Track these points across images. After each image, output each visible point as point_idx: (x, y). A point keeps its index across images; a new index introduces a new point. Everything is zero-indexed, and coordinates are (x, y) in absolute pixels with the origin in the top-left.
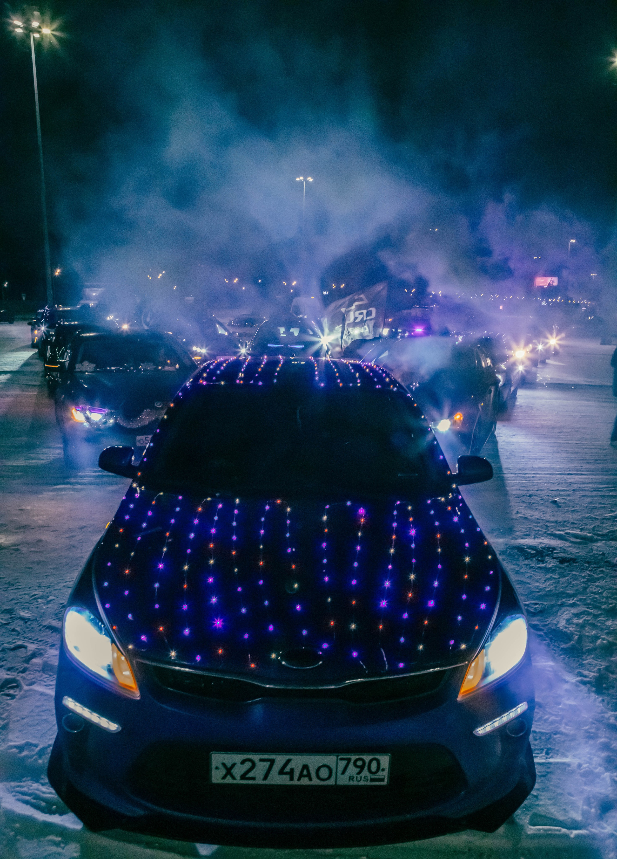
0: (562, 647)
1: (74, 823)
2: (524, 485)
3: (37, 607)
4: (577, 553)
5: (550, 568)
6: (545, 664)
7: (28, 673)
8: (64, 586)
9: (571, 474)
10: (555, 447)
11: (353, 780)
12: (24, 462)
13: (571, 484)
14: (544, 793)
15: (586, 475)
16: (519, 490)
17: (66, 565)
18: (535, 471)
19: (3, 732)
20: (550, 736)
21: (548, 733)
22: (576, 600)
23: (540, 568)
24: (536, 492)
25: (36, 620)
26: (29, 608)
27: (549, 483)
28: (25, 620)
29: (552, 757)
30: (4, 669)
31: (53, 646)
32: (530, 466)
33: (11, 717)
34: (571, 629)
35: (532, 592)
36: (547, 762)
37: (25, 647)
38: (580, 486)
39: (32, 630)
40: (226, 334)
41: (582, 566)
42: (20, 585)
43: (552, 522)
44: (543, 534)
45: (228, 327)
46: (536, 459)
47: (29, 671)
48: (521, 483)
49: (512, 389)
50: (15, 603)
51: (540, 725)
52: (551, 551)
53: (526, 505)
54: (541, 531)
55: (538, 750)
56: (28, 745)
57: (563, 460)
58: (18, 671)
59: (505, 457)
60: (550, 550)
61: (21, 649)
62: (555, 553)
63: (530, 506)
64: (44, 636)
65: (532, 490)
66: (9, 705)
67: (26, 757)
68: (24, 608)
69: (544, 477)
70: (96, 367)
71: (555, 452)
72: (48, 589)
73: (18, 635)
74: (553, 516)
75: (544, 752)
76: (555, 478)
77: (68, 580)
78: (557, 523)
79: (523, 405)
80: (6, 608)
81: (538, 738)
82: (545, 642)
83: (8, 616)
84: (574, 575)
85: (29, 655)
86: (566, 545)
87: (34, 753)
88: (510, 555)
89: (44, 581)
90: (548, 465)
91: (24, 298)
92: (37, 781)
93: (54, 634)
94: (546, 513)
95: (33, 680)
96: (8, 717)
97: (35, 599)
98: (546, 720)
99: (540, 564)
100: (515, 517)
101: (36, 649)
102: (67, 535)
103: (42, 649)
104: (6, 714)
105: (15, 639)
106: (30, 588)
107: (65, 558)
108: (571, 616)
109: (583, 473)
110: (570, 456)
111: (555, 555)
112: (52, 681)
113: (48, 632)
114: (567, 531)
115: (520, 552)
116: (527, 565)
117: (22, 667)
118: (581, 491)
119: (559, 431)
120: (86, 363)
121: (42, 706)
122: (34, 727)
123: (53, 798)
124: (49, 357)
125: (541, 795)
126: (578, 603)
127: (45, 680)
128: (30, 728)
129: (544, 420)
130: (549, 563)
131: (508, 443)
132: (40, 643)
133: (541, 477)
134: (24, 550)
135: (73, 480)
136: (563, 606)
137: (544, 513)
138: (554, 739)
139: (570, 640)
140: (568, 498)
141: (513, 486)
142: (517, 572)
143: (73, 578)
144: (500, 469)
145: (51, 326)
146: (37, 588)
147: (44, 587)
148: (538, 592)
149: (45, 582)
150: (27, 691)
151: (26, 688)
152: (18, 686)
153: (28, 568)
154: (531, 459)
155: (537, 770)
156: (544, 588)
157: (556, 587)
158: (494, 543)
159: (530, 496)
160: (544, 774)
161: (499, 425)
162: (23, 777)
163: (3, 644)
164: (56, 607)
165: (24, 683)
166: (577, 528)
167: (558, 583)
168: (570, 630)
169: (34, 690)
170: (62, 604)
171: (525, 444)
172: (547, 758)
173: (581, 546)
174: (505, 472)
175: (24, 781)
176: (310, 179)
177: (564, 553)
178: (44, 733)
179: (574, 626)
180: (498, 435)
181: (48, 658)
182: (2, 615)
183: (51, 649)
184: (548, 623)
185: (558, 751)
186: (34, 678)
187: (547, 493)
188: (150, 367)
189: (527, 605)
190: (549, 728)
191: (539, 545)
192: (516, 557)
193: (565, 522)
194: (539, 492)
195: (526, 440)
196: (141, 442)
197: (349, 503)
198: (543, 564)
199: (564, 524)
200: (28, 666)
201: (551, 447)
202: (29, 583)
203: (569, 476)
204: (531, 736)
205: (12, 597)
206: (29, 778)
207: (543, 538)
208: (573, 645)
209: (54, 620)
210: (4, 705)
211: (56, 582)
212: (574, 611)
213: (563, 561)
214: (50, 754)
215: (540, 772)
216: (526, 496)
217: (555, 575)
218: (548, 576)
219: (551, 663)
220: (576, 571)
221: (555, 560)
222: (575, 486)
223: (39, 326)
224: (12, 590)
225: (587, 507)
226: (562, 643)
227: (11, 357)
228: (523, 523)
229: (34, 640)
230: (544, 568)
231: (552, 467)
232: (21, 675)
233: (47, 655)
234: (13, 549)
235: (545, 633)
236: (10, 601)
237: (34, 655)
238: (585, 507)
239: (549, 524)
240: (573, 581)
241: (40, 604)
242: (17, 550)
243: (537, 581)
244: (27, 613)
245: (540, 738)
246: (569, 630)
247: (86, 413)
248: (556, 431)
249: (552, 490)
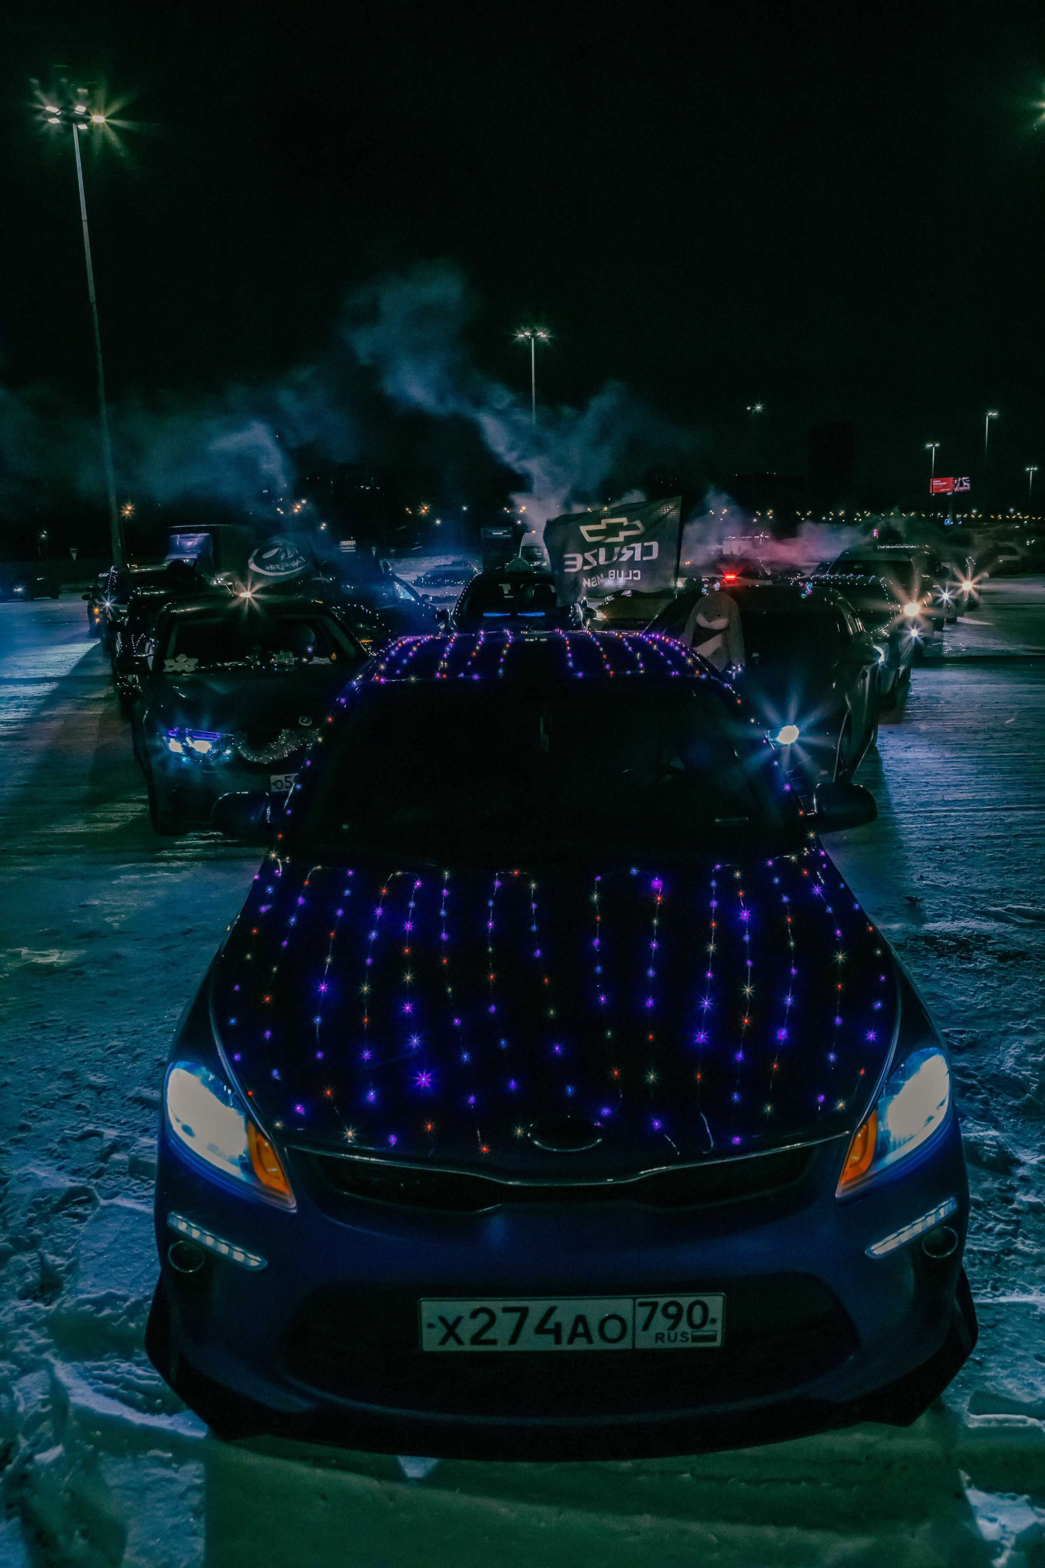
0: (1010, 1104)
1: (193, 1427)
2: (930, 831)
3: (117, 1068)
4: (1028, 942)
5: (982, 971)
6: (982, 1134)
7: (106, 1177)
8: (160, 1031)
9: (1011, 809)
10: (981, 764)
11: (662, 1339)
12: (85, 826)
13: (1010, 825)
14: (993, 1357)
15: (1036, 809)
16: (923, 839)
17: (162, 996)
18: (948, 806)
19: (69, 1277)
20: (998, 1257)
21: (996, 1253)
22: (1030, 1024)
23: (966, 971)
24: (951, 841)
25: (115, 1089)
26: (103, 1069)
27: (973, 825)
28: (99, 1090)
29: (1003, 1294)
30: (67, 1172)
31: (145, 1131)
32: (939, 798)
33: (82, 1252)
34: (1023, 1073)
35: (952, 1012)
36: (995, 1302)
37: (100, 1135)
38: (1028, 828)
39: (110, 1107)
40: (413, 599)
41: (1037, 964)
42: (86, 1032)
43: (982, 892)
44: (967, 913)
45: (414, 588)
46: (948, 786)
47: (107, 1174)
48: (925, 827)
49: (902, 668)
50: (80, 1062)
51: (980, 1240)
52: (983, 941)
53: (936, 865)
54: (964, 907)
55: (978, 1282)
56: (110, 1299)
57: (996, 786)
58: (88, 1175)
59: (896, 785)
60: (982, 938)
61: (92, 1138)
62: (990, 944)
63: (942, 866)
64: (131, 1115)
65: (945, 839)
66: (77, 1232)
67: (108, 1318)
68: (95, 1070)
69: (964, 816)
70: (199, 664)
71: (980, 773)
72: (134, 1037)
73: (87, 1115)
74: (983, 881)
75: (989, 1285)
76: (982, 816)
77: (166, 1020)
78: (991, 894)
79: (922, 694)
80: (65, 1070)
81: (977, 1261)
82: (980, 1097)
83: (69, 1084)
84: (1026, 980)
85: (106, 1148)
86: (1008, 930)
87: (121, 1311)
88: (912, 950)
89: (127, 1023)
90: (970, 796)
91: (74, 555)
92: (127, 1360)
93: (146, 1111)
94: (970, 877)
95: (115, 1189)
96: (75, 1253)
97: (112, 1053)
98: (991, 1230)
99: (964, 963)
100: (917, 885)
101: (117, 1136)
102: (162, 946)
103: (127, 1137)
104: (73, 1247)
105: (82, 1121)
106: (103, 1035)
107: (160, 984)
108: (1022, 1051)
109: (1031, 806)
110: (1006, 779)
111: (990, 948)
112: (146, 1189)
113: (135, 1108)
114: (1011, 906)
115: (929, 945)
116: (942, 966)
117: (95, 1168)
118: (1029, 837)
119: (988, 736)
120: (182, 658)
121: (131, 1233)
122: (120, 1268)
123: (157, 1385)
124: (120, 651)
125: (989, 1361)
126: (1035, 1028)
127: (135, 1188)
128: (113, 1270)
129: (958, 719)
130: (980, 962)
131: (900, 760)
132: (125, 1127)
133: (959, 816)
134: (91, 972)
135: (166, 854)
136: (1009, 1035)
137: (968, 876)
138: (1006, 1264)
139: (1025, 1092)
140: (1008, 850)
141: (911, 834)
142: (926, 979)
143: (175, 1017)
144: (888, 806)
145: (121, 601)
146: (114, 1035)
147: (126, 1033)
148: (964, 1011)
149: (128, 1025)
150: (104, 1208)
151: (103, 1202)
152: (91, 1200)
153: (99, 1002)
154: (940, 786)
155: (978, 1317)
156: (976, 1004)
157: (994, 1002)
158: (884, 931)
159: (942, 849)
160: (991, 1323)
161: (881, 730)
162: (105, 1353)
163: (62, 1130)
164: (148, 1065)
165: (100, 1194)
166: (1025, 900)
167: (998, 996)
168: (1024, 1075)
169: (118, 1206)
170: (157, 1060)
171: (929, 761)
172: (995, 1296)
173: (1035, 930)
174: (897, 811)
175: (106, 1360)
176: (542, 335)
177: (1005, 943)
178: (136, 1278)
179: (1030, 1068)
180: (882, 748)
181: (139, 1151)
182: (60, 1082)
183: (142, 1136)
184: (984, 1063)
185: (1014, 1282)
186: (115, 1186)
187: (970, 842)
188: (288, 659)
189: (946, 1035)
190: (995, 1245)
191: (960, 931)
192: (924, 953)
193: (1003, 890)
194: (956, 841)
195: (931, 755)
196: (279, 784)
197: (634, 871)
198: (970, 963)
199: (1002, 894)
200: (106, 1166)
201: (973, 764)
202: (101, 1027)
203: (1008, 813)
204: (965, 1259)
205: (74, 1052)
206: (114, 1354)
207: (968, 919)
208: (1029, 1100)
209: (146, 1087)
210: (68, 1232)
211: (146, 1025)
212: (1027, 1041)
213: (1004, 957)
214: (148, 1313)
215: (983, 1321)
216: (936, 849)
217: (992, 981)
218: (979, 984)
219: (993, 1133)
220: (1026, 974)
221: (990, 956)
222: (1019, 829)
223: (101, 600)
224: (74, 1039)
225: (1041, 863)
226: (1009, 1098)
227: (56, 654)
228: (933, 895)
229: (114, 1123)
230: (974, 970)
231: (977, 798)
232: (94, 1181)
233: (136, 1146)
234: (75, 973)
235: (979, 1081)
236: (71, 1059)
237: (115, 1147)
238: (1037, 864)
239: (975, 896)
240: (1024, 991)
241: (121, 1062)
242: (81, 973)
243: (962, 993)
244: (101, 1077)
245: (981, 1262)
246: (1021, 1074)
247: (186, 742)
248: (981, 736)
249: (979, 838)
